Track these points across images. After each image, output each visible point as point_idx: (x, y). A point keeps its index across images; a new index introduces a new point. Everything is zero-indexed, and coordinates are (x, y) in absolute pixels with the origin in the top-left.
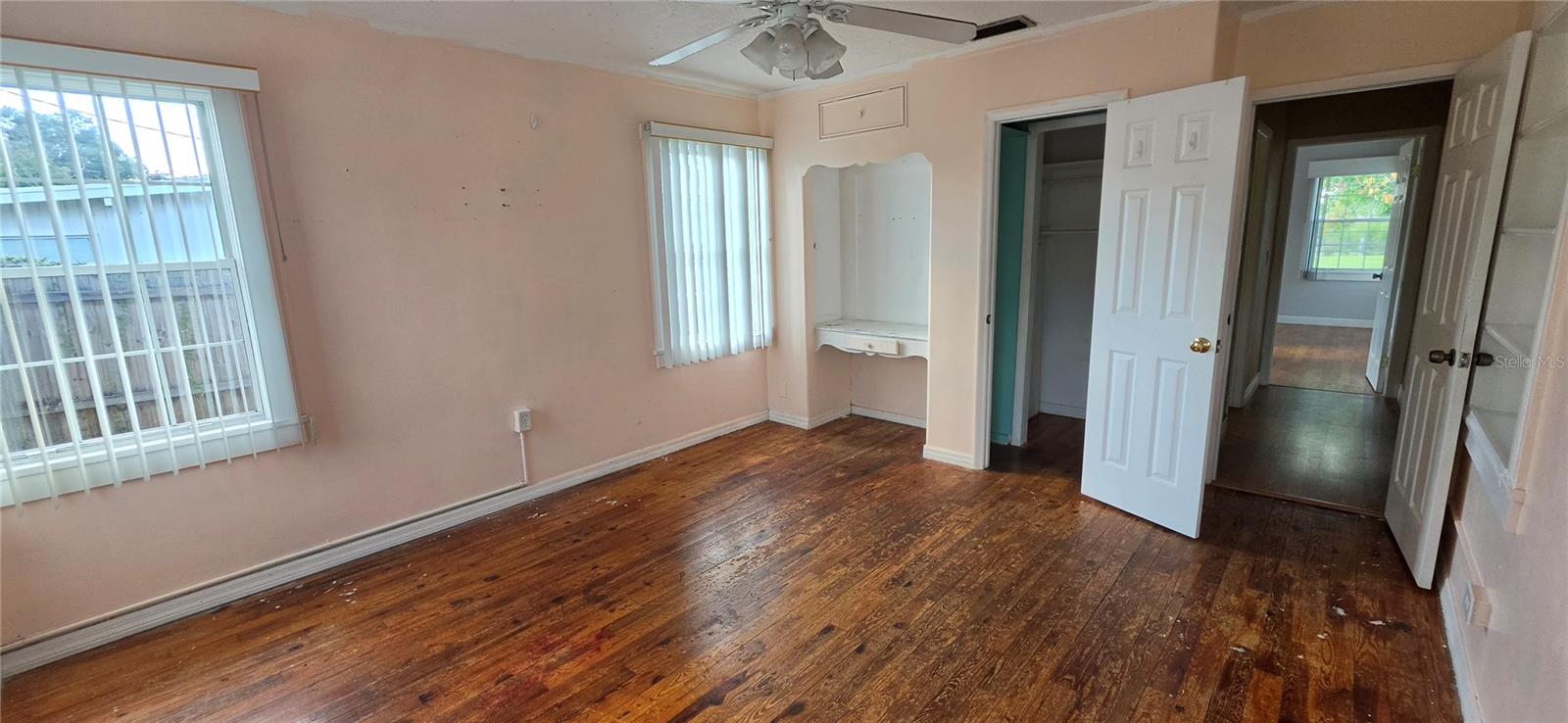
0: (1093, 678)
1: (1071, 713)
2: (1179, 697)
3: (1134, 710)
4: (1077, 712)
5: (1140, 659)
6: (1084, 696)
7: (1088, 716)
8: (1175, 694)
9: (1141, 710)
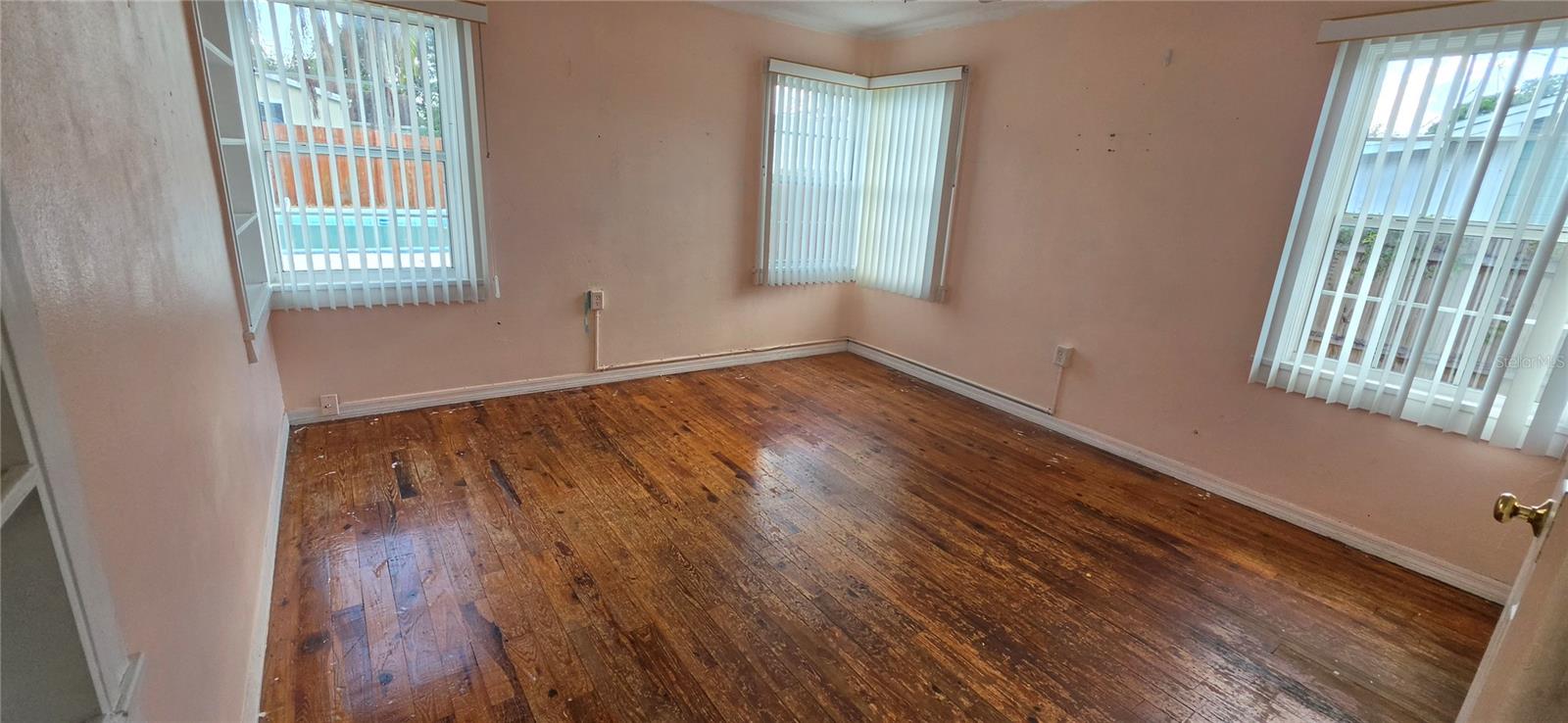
0: (635, 654)
1: (611, 615)
2: (563, 705)
3: (579, 657)
4: (608, 619)
5: (631, 714)
6: (620, 635)
7: (599, 623)
8: (569, 705)
9: (576, 662)
